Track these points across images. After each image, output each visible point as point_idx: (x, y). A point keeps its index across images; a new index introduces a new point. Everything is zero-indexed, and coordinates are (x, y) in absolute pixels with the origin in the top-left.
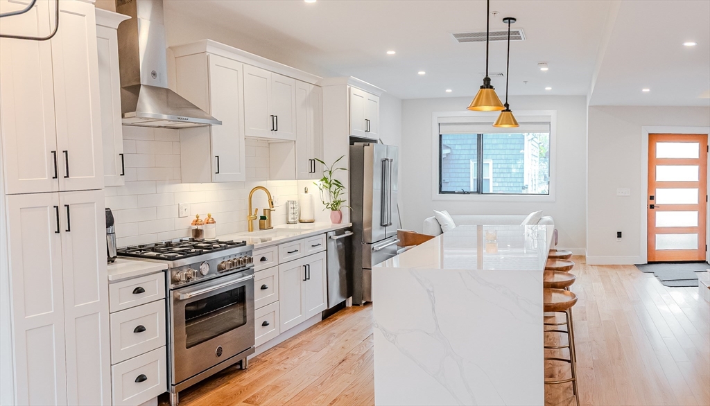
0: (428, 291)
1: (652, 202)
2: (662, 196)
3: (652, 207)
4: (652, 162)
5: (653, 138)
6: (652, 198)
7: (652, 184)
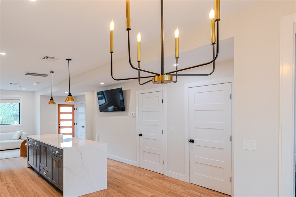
0: (80, 153)
1: (59, 126)
2: (62, 124)
3: (59, 127)
4: (59, 113)
5: (60, 106)
6: (59, 124)
7: (59, 120)
